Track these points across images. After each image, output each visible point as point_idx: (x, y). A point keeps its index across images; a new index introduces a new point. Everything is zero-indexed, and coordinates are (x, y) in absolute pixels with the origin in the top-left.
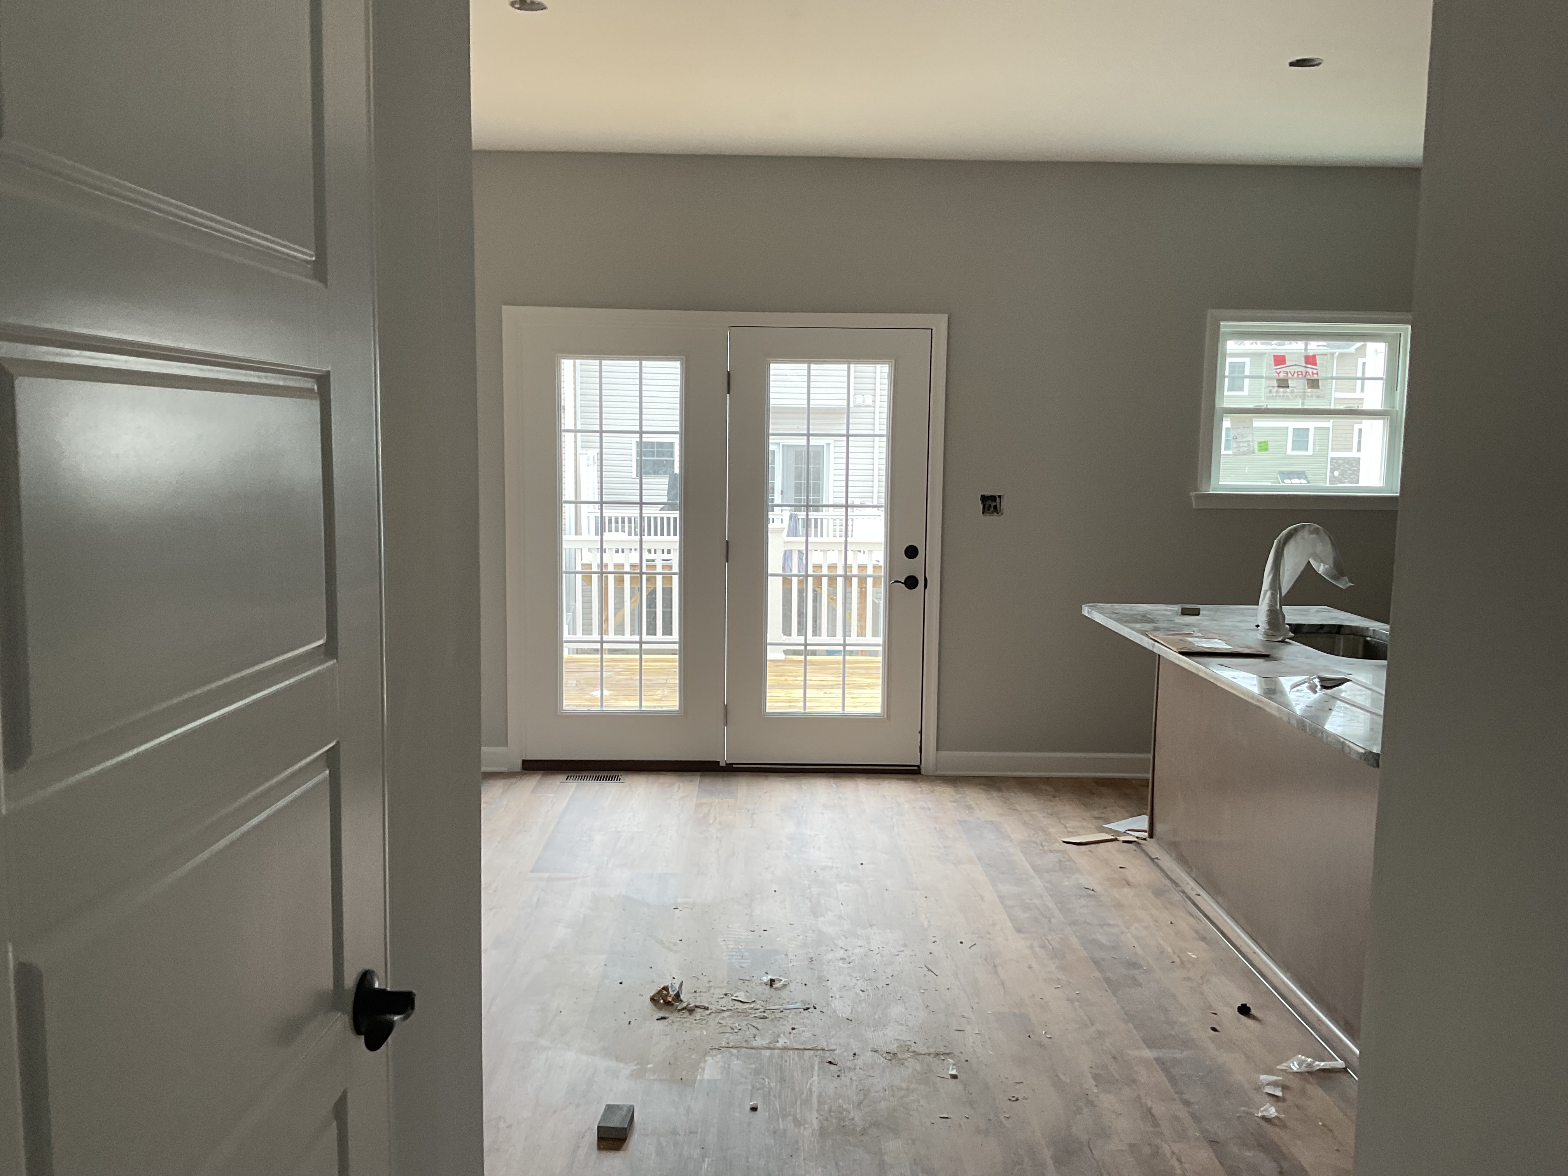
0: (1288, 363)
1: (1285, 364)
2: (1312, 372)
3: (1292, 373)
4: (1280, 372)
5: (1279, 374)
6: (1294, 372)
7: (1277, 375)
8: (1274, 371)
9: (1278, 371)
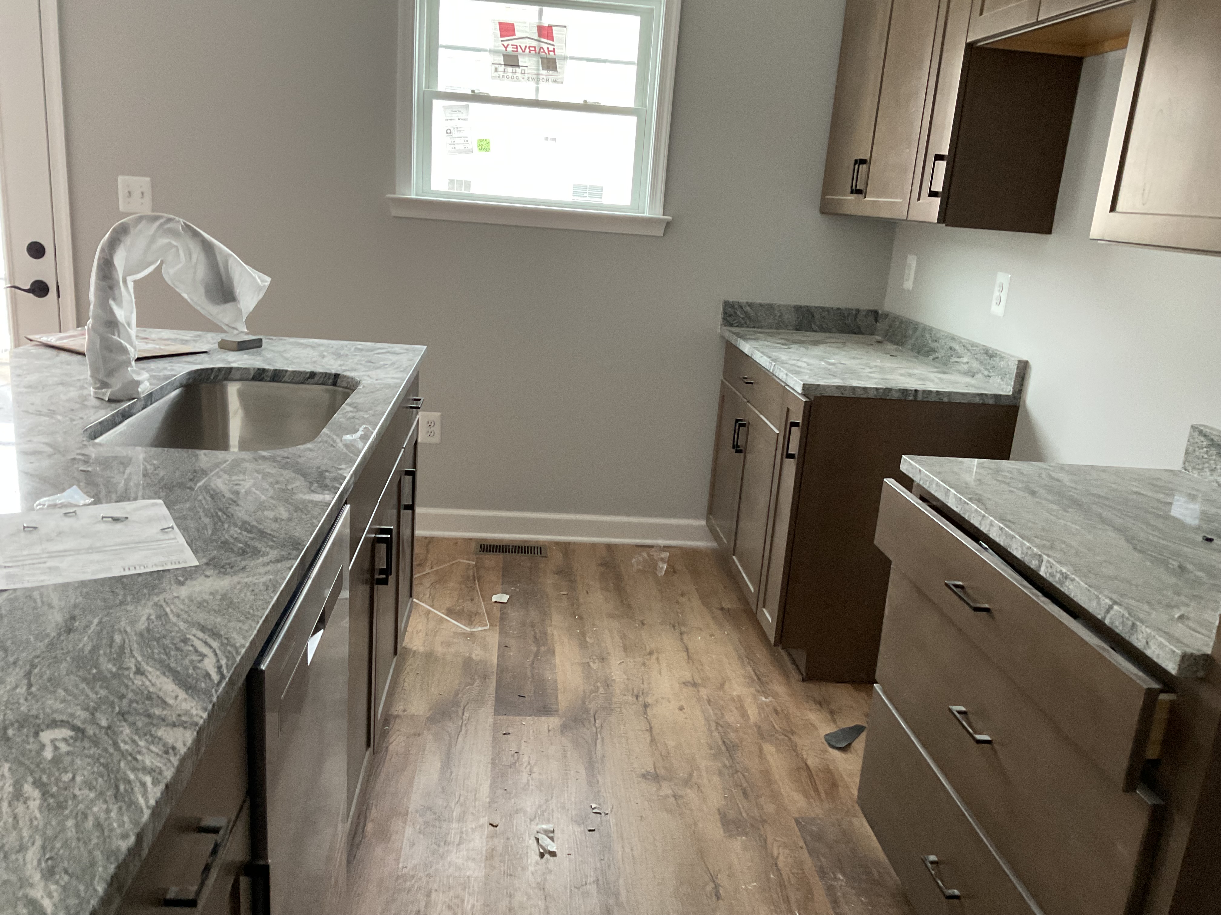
0: (518, 34)
1: (514, 35)
2: (548, 48)
3: (523, 49)
4: (508, 45)
5: (506, 48)
6: (526, 47)
7: (504, 49)
8: (501, 43)
9: (506, 43)
